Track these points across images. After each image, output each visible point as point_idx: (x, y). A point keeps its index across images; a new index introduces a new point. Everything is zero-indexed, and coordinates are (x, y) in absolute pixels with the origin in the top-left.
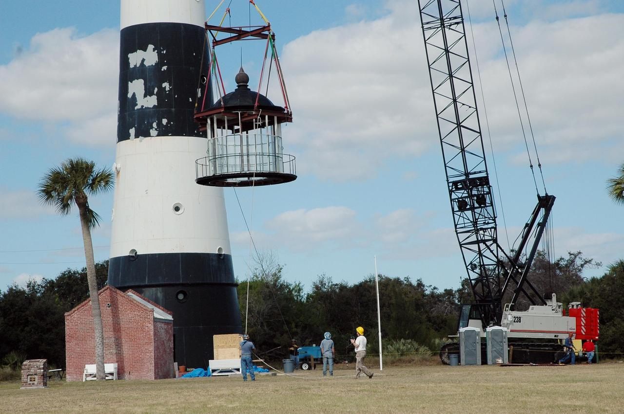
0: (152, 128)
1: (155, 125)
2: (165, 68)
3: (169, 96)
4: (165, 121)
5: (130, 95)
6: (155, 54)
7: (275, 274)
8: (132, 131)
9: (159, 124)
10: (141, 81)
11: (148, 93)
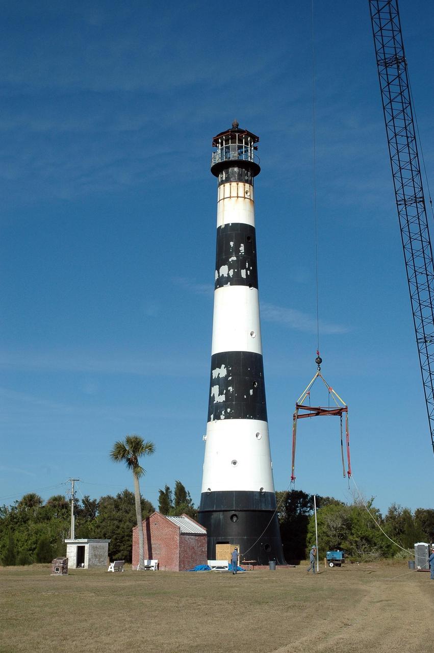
0: (222, 414)
1: (223, 412)
2: (230, 378)
3: (232, 395)
4: (229, 410)
5: (212, 395)
6: (225, 370)
7: (369, 502)
8: (212, 416)
9: (226, 412)
10: (218, 386)
11: (221, 393)
